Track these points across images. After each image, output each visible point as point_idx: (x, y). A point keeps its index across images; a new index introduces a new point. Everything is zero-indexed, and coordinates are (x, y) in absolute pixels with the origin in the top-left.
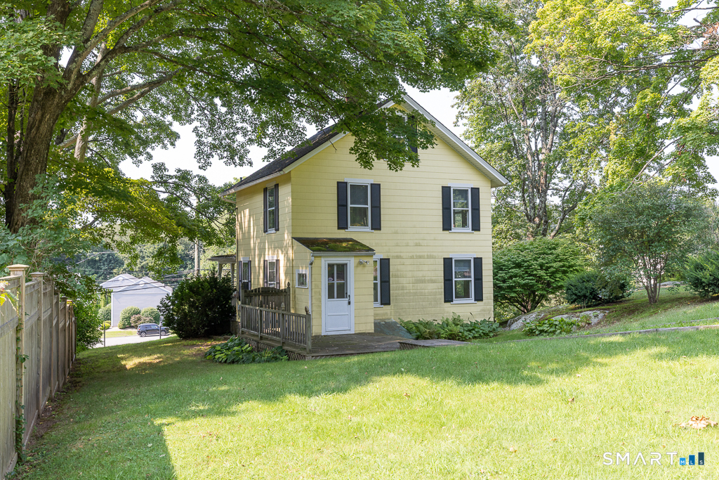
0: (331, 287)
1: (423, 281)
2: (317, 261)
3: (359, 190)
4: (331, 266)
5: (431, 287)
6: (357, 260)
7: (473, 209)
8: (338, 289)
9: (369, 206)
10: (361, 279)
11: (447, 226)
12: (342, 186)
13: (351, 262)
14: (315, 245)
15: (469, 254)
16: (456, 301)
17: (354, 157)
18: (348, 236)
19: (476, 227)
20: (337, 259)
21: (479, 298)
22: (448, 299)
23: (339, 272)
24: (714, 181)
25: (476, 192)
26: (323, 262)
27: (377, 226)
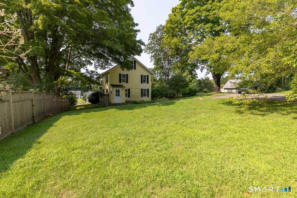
0: (116, 94)
1: (137, 93)
2: (113, 89)
3: (124, 75)
4: (116, 90)
5: (138, 94)
6: (122, 89)
7: (147, 79)
8: (118, 94)
9: (126, 78)
10: (123, 93)
11: (142, 83)
12: (120, 75)
13: (121, 89)
14: (113, 86)
15: (146, 88)
16: (143, 97)
17: (121, 69)
18: (121, 84)
19: (148, 83)
20: (118, 89)
21: (148, 96)
22: (142, 96)
23: (118, 91)
24: (197, 75)
25: (148, 76)
26: (115, 89)
27: (127, 82)
